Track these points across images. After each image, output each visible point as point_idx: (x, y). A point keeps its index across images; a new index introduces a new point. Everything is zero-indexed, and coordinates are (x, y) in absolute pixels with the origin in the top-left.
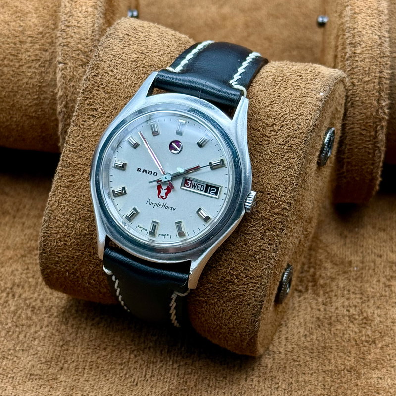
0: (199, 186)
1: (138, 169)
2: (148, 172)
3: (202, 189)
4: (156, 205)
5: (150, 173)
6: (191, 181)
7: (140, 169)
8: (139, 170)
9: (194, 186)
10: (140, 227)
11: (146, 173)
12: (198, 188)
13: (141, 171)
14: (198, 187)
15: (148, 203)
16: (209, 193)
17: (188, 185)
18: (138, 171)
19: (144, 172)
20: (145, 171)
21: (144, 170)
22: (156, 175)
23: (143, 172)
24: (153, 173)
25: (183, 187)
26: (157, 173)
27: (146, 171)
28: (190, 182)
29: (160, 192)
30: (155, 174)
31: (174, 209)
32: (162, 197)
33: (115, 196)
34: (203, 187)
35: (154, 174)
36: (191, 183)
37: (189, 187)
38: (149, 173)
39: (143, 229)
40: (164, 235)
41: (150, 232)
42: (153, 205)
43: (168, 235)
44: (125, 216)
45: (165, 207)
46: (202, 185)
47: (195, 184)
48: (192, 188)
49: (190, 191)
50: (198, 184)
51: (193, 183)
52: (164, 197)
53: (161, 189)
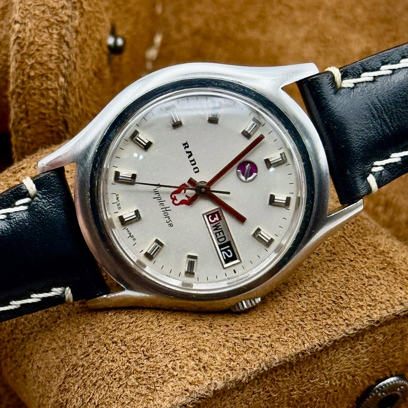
0: (221, 233)
1: (186, 143)
2: (191, 158)
3: (220, 240)
5: (193, 162)
6: (220, 219)
7: (188, 147)
8: (186, 145)
9: (216, 227)
11: (189, 157)
12: (218, 234)
13: (187, 150)
14: (219, 232)
16: (221, 251)
17: (212, 219)
18: (184, 145)
19: (188, 155)
20: (190, 154)
21: (190, 152)
22: (196, 172)
23: (187, 152)
24: (195, 166)
25: (205, 216)
26: (198, 171)
27: (191, 155)
28: (217, 218)
29: (178, 192)
30: (196, 170)
31: (171, 225)
32: (174, 199)
34: (224, 239)
35: (194, 169)
36: (216, 221)
37: (211, 223)
38: (191, 161)
39: (118, 203)
40: (131, 235)
41: (122, 216)
42: (157, 196)
43: (134, 239)
44: (117, 170)
45: (166, 211)
46: (224, 237)
47: (220, 228)
48: (213, 227)
49: (208, 227)
50: (222, 231)
51: (219, 223)
52: (175, 202)
53: (183, 191)
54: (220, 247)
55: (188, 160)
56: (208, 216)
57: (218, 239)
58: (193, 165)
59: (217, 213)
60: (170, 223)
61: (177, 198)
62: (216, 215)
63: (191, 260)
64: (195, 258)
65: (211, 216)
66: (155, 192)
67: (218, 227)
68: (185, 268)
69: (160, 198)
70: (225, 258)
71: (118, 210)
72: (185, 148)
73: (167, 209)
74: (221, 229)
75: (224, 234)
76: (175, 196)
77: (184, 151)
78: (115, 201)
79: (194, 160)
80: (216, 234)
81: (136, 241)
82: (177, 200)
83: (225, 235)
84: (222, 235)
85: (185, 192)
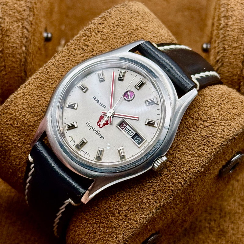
0: (130, 131)
1: (94, 97)
2: (99, 103)
3: (131, 135)
4: (92, 128)
5: (101, 104)
6: (126, 125)
7: (95, 98)
8: (94, 98)
10: (72, 138)
13: (96, 100)
14: (128, 131)
15: (87, 124)
16: (134, 140)
18: (93, 98)
19: (97, 102)
21: (98, 100)
23: (96, 101)
24: (103, 105)
25: (118, 126)
26: (105, 107)
27: (99, 101)
29: (100, 121)
34: (132, 133)
35: (103, 107)
36: (125, 127)
37: (123, 129)
38: (100, 104)
39: (73, 140)
40: (86, 152)
41: (77, 144)
42: (90, 128)
43: (88, 154)
45: (98, 133)
46: (132, 132)
48: (125, 130)
49: (122, 131)
50: (130, 130)
51: (127, 127)
52: (101, 126)
53: (102, 119)
58: (101, 105)
60: (102, 137)
61: (100, 124)
62: (123, 124)
66: (89, 126)
67: (127, 129)
70: (138, 143)
71: (75, 143)
72: (94, 99)
73: (98, 131)
76: (99, 124)
77: (94, 101)
79: (101, 103)
80: (127, 133)
84: (131, 132)
85: (103, 120)
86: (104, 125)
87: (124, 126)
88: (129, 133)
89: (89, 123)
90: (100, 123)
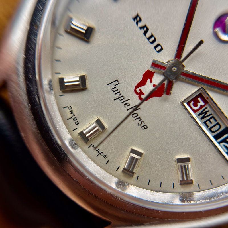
0: (212, 120)
1: (137, 16)
2: (148, 35)
3: (213, 129)
4: (121, 98)
5: (152, 39)
6: (206, 102)
7: (140, 20)
8: (137, 19)
9: (203, 115)
10: (71, 112)
11: (145, 34)
12: (208, 123)
13: (140, 24)
14: (209, 120)
15: (112, 86)
16: (219, 143)
17: (195, 105)
19: (143, 31)
20: (145, 29)
21: (145, 26)
22: (159, 51)
23: (141, 28)
24: (155, 44)
25: (185, 104)
26: (162, 49)
27: (147, 30)
28: (201, 103)
29: (142, 83)
30: (159, 48)
31: (145, 127)
32: (140, 93)
33: (67, 32)
34: (217, 127)
35: (156, 47)
36: (201, 107)
37: (195, 111)
38: (149, 39)
39: (73, 117)
40: (100, 152)
41: (82, 132)
42: (118, 96)
43: (105, 156)
44: (60, 76)
46: (218, 124)
47: (208, 114)
48: (199, 115)
49: (192, 117)
50: (213, 117)
51: (206, 108)
52: (143, 97)
53: (149, 80)
54: (216, 137)
55: (145, 39)
56: (189, 104)
57: (210, 129)
58: (152, 43)
59: (200, 96)
60: (143, 124)
61: (143, 92)
62: (199, 99)
63: (183, 164)
64: (187, 160)
65: (192, 103)
66: (114, 91)
67: (206, 113)
68: (178, 177)
69: (122, 98)
70: (226, 151)
71: (76, 126)
72: (137, 23)
74: (211, 114)
75: (216, 121)
76: (140, 90)
77: (137, 28)
78: (70, 116)
79: (152, 36)
80: (205, 123)
81: (108, 159)
82: (144, 94)
83: (219, 121)
84: (214, 122)
85: (151, 82)
86: (152, 95)
87: (199, 105)
88: (210, 125)
89: (116, 83)
90: (142, 88)
